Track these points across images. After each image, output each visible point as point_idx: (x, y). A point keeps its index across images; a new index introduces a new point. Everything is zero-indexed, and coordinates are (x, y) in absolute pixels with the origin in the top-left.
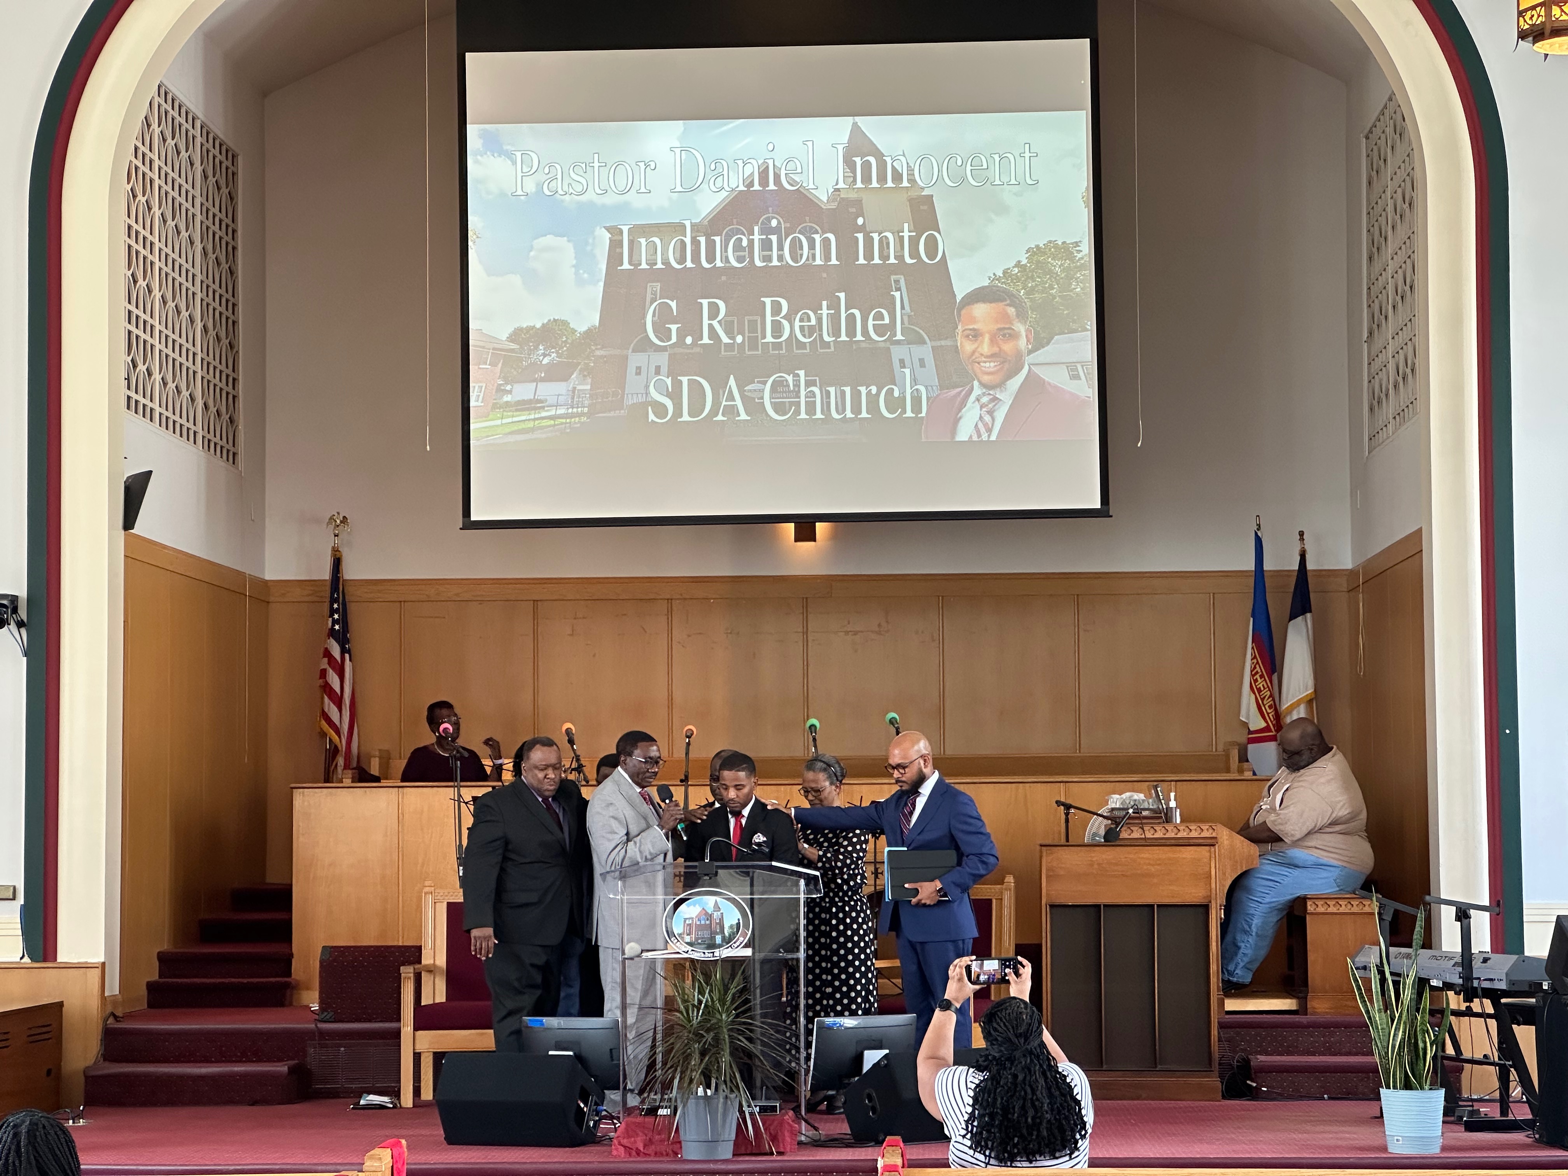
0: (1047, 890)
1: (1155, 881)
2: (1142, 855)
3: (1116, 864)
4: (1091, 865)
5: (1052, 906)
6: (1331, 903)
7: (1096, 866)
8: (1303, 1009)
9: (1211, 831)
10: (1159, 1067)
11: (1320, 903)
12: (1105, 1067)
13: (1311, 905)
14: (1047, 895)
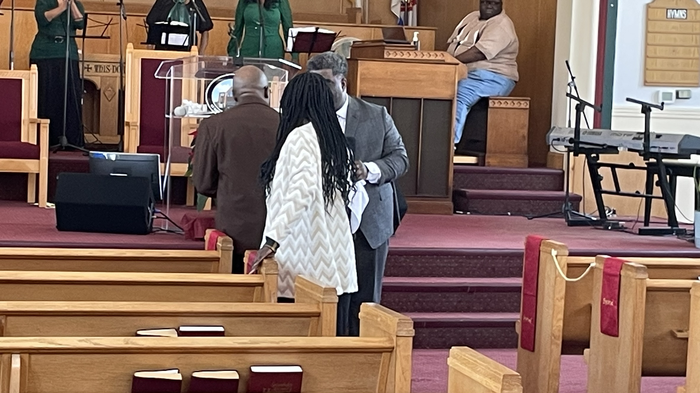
0: (360, 87)
1: (423, 84)
4: (387, 73)
6: (502, 102)
7: (389, 73)
8: (482, 162)
9: (442, 56)
10: (419, 194)
11: (496, 101)
13: (491, 103)
14: (360, 90)
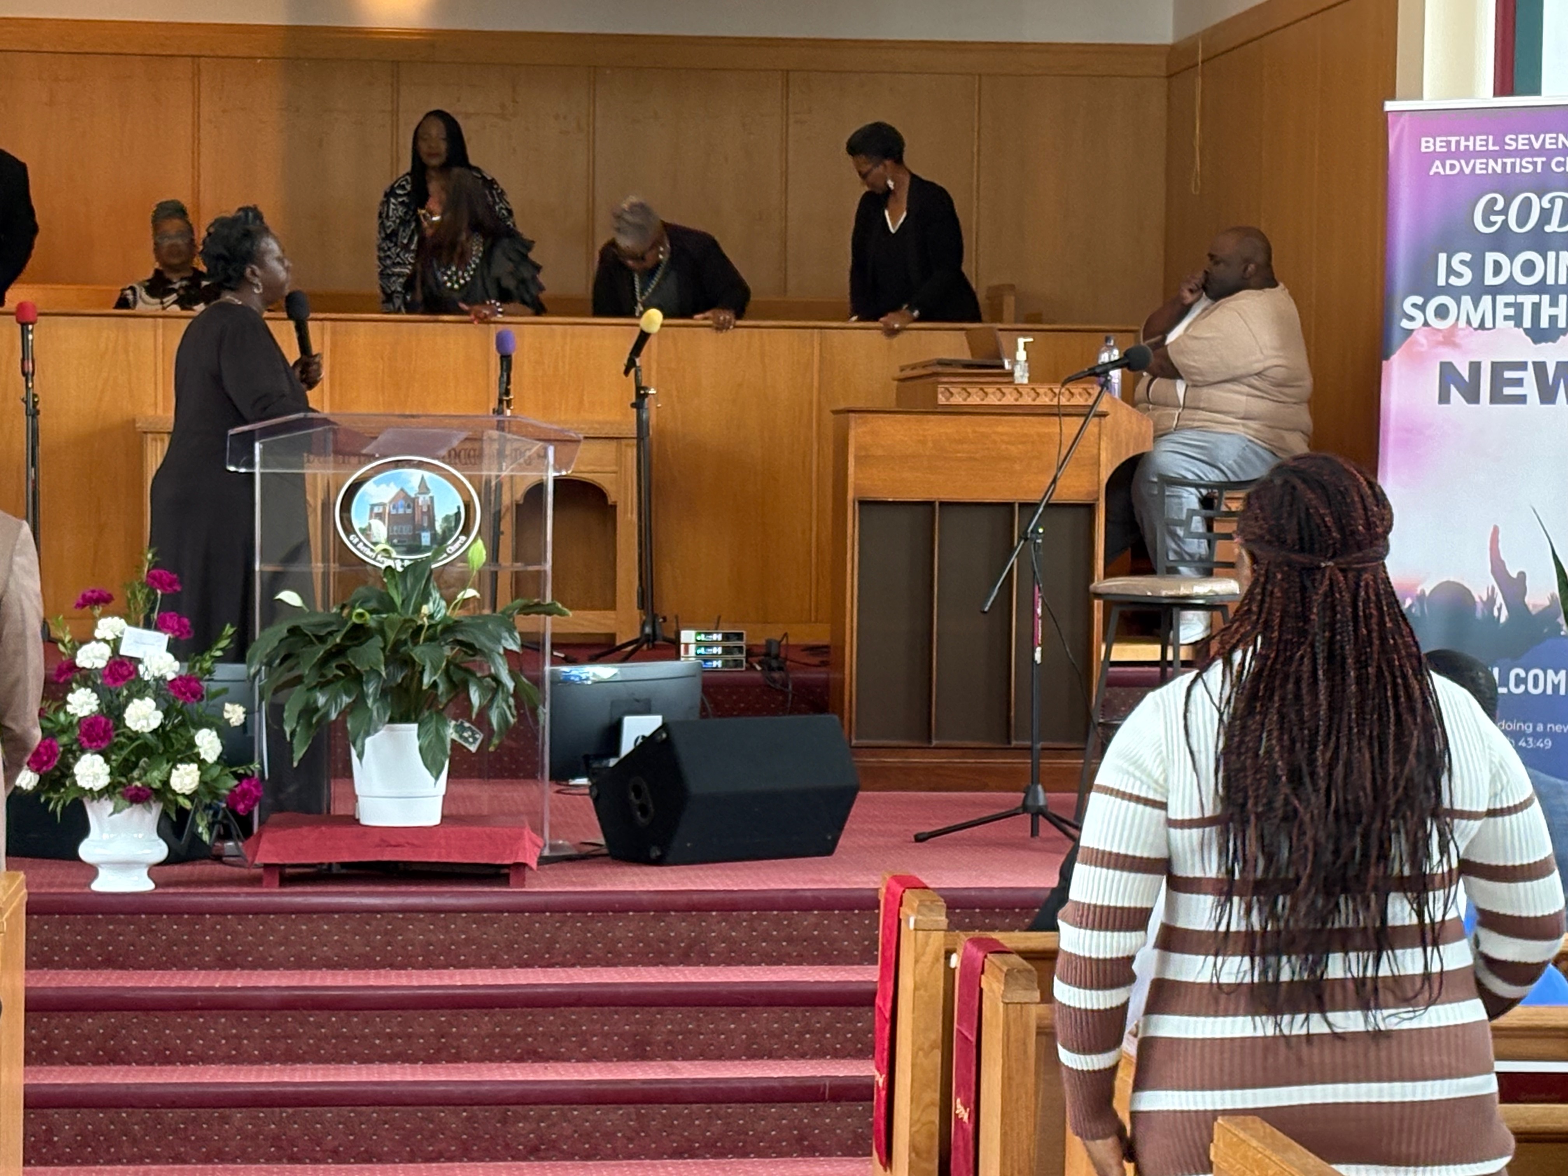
0: (856, 478)
1: (1017, 467)
2: (1000, 429)
3: (961, 442)
4: (923, 442)
5: (864, 504)
10: (1014, 743)
12: (934, 743)
14: (857, 487)
